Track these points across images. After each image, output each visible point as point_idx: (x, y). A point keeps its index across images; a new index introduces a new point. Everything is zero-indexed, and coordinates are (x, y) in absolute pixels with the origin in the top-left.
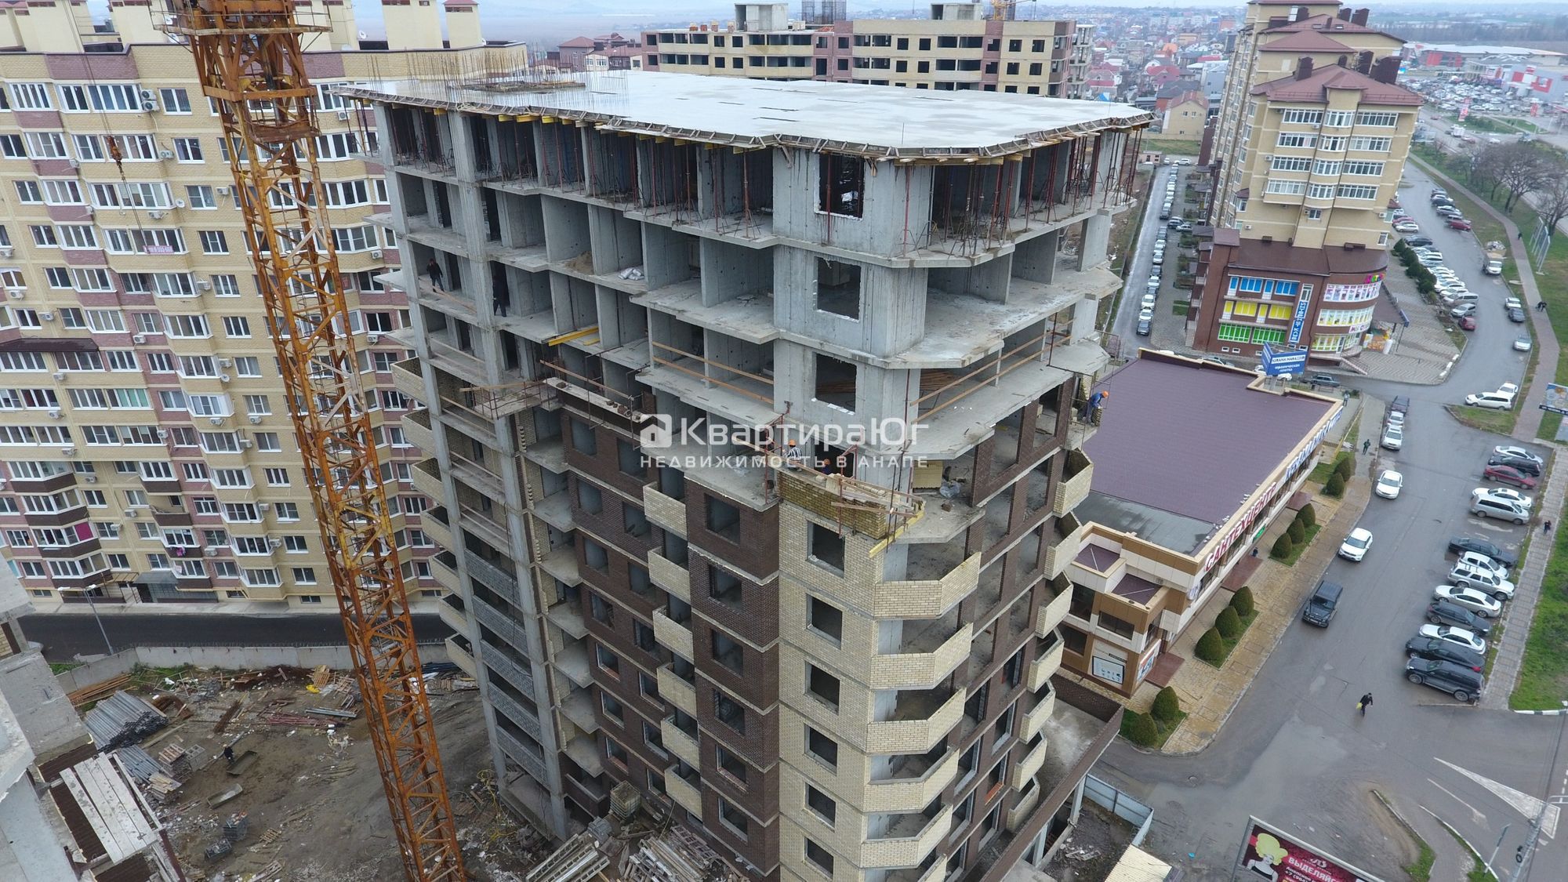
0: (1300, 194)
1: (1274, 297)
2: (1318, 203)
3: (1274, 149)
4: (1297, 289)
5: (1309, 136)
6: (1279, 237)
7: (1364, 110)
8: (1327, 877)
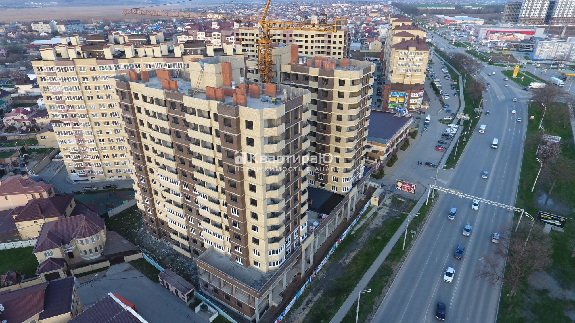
0: (404, 71)
1: (400, 96)
2: (408, 74)
3: (398, 61)
4: (405, 94)
5: (405, 58)
6: (400, 82)
7: (417, 51)
8: (408, 187)
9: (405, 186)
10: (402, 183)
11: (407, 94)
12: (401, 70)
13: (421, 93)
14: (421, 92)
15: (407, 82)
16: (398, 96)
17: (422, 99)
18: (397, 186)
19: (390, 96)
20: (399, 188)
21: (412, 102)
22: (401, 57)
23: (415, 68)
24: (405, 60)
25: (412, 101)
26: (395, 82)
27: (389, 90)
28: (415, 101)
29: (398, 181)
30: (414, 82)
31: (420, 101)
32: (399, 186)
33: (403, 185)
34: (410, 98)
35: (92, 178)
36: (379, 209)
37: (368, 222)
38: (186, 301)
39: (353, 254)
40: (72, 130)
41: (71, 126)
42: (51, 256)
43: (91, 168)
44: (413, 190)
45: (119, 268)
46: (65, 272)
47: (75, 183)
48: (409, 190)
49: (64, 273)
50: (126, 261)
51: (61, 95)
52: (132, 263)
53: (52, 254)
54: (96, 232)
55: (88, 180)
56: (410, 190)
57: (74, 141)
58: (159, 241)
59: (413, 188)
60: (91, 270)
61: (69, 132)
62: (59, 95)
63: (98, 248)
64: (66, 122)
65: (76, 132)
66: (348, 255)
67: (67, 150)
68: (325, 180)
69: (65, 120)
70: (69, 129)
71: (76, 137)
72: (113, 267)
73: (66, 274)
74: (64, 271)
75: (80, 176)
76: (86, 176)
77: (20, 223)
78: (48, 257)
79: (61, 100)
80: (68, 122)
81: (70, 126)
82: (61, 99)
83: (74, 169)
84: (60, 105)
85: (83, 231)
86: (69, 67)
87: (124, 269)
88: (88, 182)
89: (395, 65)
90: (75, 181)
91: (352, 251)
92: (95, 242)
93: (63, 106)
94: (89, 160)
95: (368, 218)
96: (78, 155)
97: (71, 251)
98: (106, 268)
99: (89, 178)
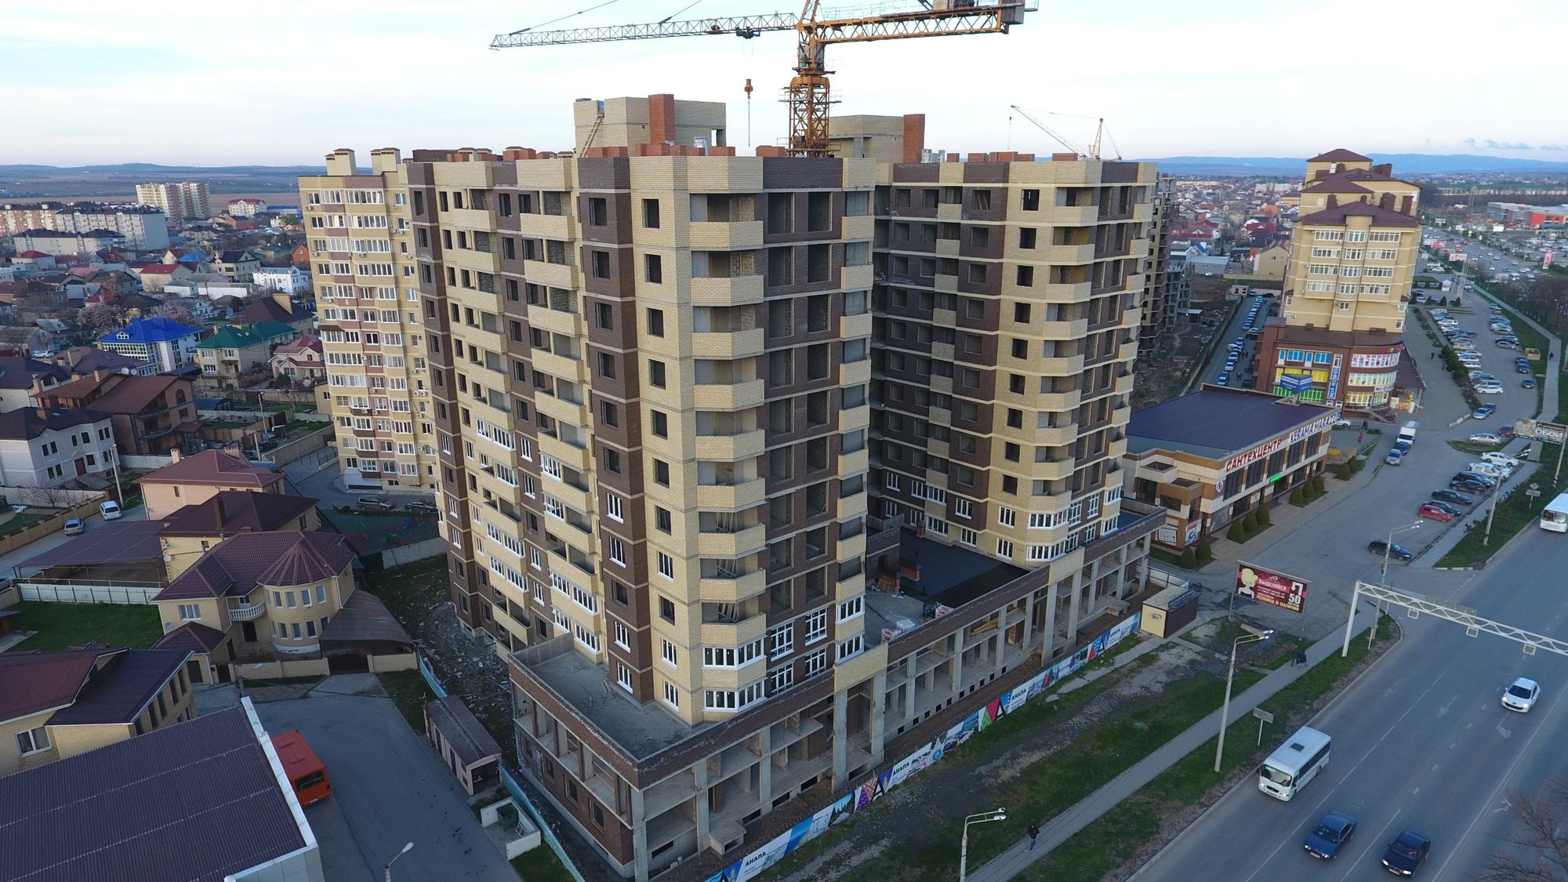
0: (1332, 291)
1: (1313, 364)
2: (1345, 297)
3: (1309, 259)
4: (1330, 358)
5: (1335, 249)
6: (1319, 324)
7: (1374, 230)
8: (1279, 587)
9: (1268, 584)
10: (1256, 572)
11: (1338, 358)
12: (1321, 286)
13: (1388, 358)
14: (1386, 352)
15: (1341, 322)
16: (1308, 364)
17: (1393, 376)
18: (1240, 584)
19: (1281, 362)
20: (1247, 591)
21: (1354, 384)
22: (1321, 248)
23: (1370, 280)
24: (1333, 256)
25: (1355, 380)
26: (1302, 323)
27: (1275, 344)
28: (1368, 380)
29: (1242, 567)
30: (1364, 326)
31: (1386, 382)
32: (1248, 585)
33: (1260, 581)
34: (1347, 369)
35: (391, 483)
36: (1164, 647)
37: (1115, 676)
38: (470, 789)
39: (1035, 757)
40: (361, 353)
41: (360, 342)
42: (195, 620)
43: (392, 456)
44: (1295, 600)
45: (350, 682)
46: (214, 666)
47: (351, 491)
48: (1280, 600)
49: (212, 669)
50: (371, 670)
51: (348, 262)
52: (386, 677)
53: (198, 615)
54: (318, 576)
55: (380, 488)
56: (1286, 601)
57: (362, 382)
58: (473, 633)
59: (1296, 593)
60: (281, 676)
61: (354, 356)
62: (344, 262)
63: (317, 626)
64: (349, 331)
65: (369, 357)
66: (1015, 757)
67: (346, 404)
68: (978, 516)
69: (350, 325)
70: (355, 348)
71: (367, 370)
72: (336, 677)
73: (216, 673)
74: (211, 664)
75: (366, 475)
76: (378, 475)
77: (172, 540)
78: (187, 620)
79: (345, 274)
80: (354, 331)
81: (357, 340)
82: (348, 272)
83: (355, 456)
84: (342, 285)
85: (286, 568)
86: (371, 191)
87: (360, 688)
88: (380, 492)
89: (1301, 271)
90: (351, 487)
91: (1031, 748)
92: (310, 605)
93: (350, 288)
94: (389, 435)
95: (1117, 665)
96: (365, 418)
97: (247, 618)
98: (316, 679)
99: (385, 484)
